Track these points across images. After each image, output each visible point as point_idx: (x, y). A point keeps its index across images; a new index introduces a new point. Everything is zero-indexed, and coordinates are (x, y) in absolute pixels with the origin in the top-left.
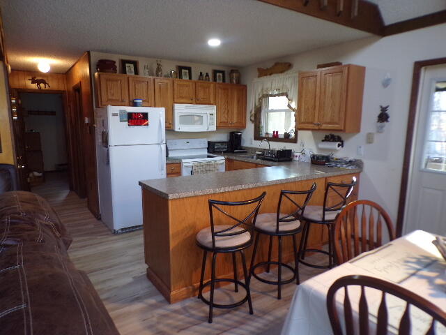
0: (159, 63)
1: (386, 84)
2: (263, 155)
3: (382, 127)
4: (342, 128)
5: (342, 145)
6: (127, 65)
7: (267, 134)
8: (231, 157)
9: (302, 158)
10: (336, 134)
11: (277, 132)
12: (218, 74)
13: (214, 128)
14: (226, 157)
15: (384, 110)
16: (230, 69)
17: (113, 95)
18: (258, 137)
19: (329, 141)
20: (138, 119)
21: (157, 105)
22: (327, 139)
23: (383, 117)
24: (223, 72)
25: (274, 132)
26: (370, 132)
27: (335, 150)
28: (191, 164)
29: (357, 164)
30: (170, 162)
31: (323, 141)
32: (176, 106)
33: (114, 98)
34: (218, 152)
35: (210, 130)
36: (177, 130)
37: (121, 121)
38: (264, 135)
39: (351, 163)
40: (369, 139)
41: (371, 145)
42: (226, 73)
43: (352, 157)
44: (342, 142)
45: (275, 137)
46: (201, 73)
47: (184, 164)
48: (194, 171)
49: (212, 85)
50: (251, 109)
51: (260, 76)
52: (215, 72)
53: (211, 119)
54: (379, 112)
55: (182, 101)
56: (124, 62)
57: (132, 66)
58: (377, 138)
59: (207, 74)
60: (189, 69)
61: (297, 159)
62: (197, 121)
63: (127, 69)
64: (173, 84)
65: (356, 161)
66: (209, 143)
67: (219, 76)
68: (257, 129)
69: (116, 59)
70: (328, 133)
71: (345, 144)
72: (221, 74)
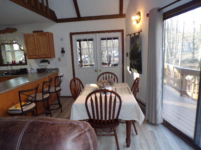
1: (62, 40)
2: (8, 73)
3: (63, 55)
4: (50, 57)
5: (49, 63)
7: (8, 62)
9: (33, 71)
10: (46, 59)
11: (15, 61)
15: (63, 49)
18: (2, 64)
22: (42, 62)
23: (63, 51)
25: (12, 61)
26: (59, 57)
27: (47, 66)
29: (57, 70)
31: (40, 63)
38: (6, 63)
39: (54, 69)
40: (59, 60)
41: (60, 62)
43: (54, 67)
44: (49, 62)
45: (14, 64)
54: (61, 50)
58: (62, 59)
61: (30, 72)
65: (56, 68)
70: (42, 59)
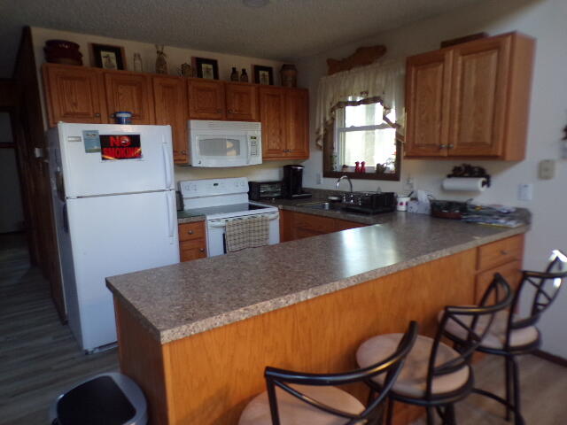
0: (160, 49)
2: (340, 201)
4: (499, 153)
5: (487, 183)
6: (103, 54)
7: (345, 166)
8: (288, 208)
9: (415, 208)
10: (474, 163)
11: (363, 163)
12: (261, 73)
13: (258, 160)
14: (281, 207)
16: (282, 64)
17: (75, 104)
18: (329, 172)
19: (461, 176)
20: (122, 146)
21: (158, 121)
22: (457, 173)
24: (269, 69)
25: (357, 163)
26: (546, 157)
27: (476, 192)
28: (223, 223)
29: (522, 216)
30: (184, 220)
31: (449, 176)
32: (193, 123)
33: (78, 111)
34: (267, 200)
35: (251, 163)
36: (195, 163)
37: (87, 151)
38: (339, 169)
39: (509, 215)
40: (545, 171)
41: (548, 181)
42: (274, 70)
43: (509, 204)
44: (488, 177)
45: (360, 173)
46: (234, 69)
47: (210, 223)
48: (228, 234)
49: (253, 89)
50: (317, 127)
51: (331, 72)
52: (257, 69)
53: (254, 144)
55: (203, 115)
56: (97, 49)
57: (112, 55)
58: (560, 167)
59: (244, 71)
60: (214, 63)
61: (403, 208)
62: (230, 149)
63: (104, 60)
64: (187, 87)
65: (518, 210)
66: (250, 184)
67: (264, 75)
68: (329, 159)
69: (84, 41)
70: (458, 163)
71: (494, 181)
72: (267, 73)
